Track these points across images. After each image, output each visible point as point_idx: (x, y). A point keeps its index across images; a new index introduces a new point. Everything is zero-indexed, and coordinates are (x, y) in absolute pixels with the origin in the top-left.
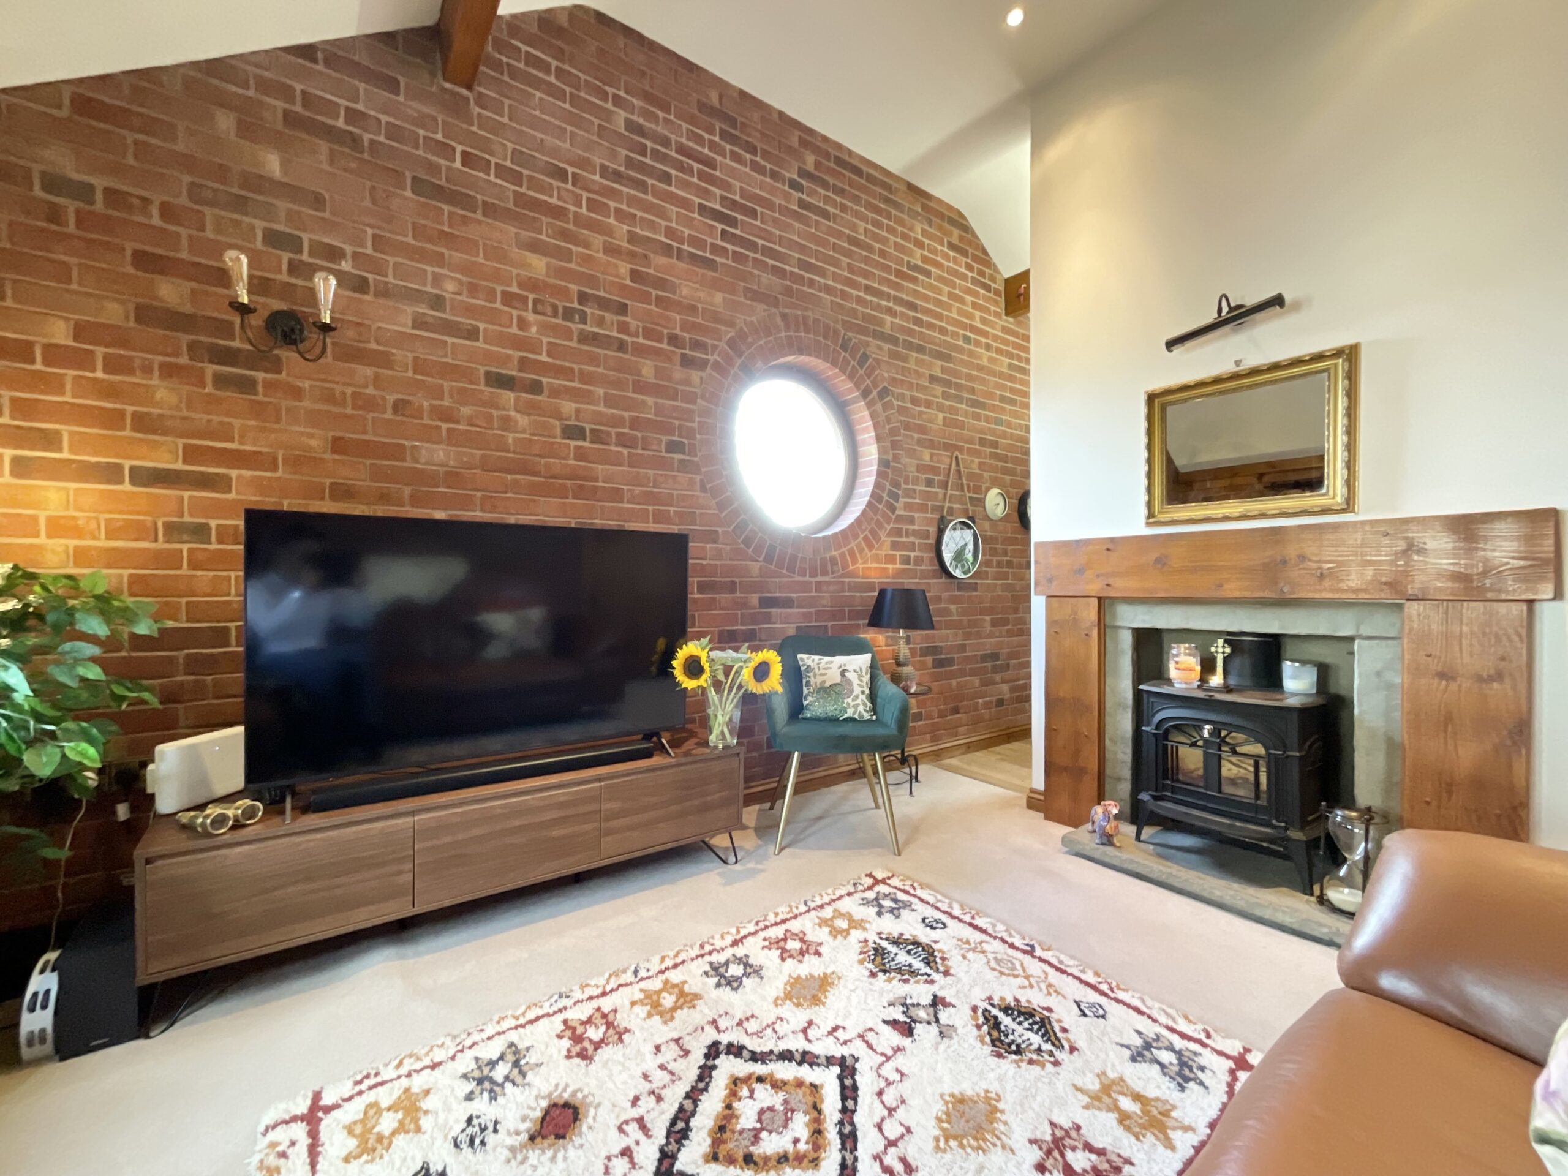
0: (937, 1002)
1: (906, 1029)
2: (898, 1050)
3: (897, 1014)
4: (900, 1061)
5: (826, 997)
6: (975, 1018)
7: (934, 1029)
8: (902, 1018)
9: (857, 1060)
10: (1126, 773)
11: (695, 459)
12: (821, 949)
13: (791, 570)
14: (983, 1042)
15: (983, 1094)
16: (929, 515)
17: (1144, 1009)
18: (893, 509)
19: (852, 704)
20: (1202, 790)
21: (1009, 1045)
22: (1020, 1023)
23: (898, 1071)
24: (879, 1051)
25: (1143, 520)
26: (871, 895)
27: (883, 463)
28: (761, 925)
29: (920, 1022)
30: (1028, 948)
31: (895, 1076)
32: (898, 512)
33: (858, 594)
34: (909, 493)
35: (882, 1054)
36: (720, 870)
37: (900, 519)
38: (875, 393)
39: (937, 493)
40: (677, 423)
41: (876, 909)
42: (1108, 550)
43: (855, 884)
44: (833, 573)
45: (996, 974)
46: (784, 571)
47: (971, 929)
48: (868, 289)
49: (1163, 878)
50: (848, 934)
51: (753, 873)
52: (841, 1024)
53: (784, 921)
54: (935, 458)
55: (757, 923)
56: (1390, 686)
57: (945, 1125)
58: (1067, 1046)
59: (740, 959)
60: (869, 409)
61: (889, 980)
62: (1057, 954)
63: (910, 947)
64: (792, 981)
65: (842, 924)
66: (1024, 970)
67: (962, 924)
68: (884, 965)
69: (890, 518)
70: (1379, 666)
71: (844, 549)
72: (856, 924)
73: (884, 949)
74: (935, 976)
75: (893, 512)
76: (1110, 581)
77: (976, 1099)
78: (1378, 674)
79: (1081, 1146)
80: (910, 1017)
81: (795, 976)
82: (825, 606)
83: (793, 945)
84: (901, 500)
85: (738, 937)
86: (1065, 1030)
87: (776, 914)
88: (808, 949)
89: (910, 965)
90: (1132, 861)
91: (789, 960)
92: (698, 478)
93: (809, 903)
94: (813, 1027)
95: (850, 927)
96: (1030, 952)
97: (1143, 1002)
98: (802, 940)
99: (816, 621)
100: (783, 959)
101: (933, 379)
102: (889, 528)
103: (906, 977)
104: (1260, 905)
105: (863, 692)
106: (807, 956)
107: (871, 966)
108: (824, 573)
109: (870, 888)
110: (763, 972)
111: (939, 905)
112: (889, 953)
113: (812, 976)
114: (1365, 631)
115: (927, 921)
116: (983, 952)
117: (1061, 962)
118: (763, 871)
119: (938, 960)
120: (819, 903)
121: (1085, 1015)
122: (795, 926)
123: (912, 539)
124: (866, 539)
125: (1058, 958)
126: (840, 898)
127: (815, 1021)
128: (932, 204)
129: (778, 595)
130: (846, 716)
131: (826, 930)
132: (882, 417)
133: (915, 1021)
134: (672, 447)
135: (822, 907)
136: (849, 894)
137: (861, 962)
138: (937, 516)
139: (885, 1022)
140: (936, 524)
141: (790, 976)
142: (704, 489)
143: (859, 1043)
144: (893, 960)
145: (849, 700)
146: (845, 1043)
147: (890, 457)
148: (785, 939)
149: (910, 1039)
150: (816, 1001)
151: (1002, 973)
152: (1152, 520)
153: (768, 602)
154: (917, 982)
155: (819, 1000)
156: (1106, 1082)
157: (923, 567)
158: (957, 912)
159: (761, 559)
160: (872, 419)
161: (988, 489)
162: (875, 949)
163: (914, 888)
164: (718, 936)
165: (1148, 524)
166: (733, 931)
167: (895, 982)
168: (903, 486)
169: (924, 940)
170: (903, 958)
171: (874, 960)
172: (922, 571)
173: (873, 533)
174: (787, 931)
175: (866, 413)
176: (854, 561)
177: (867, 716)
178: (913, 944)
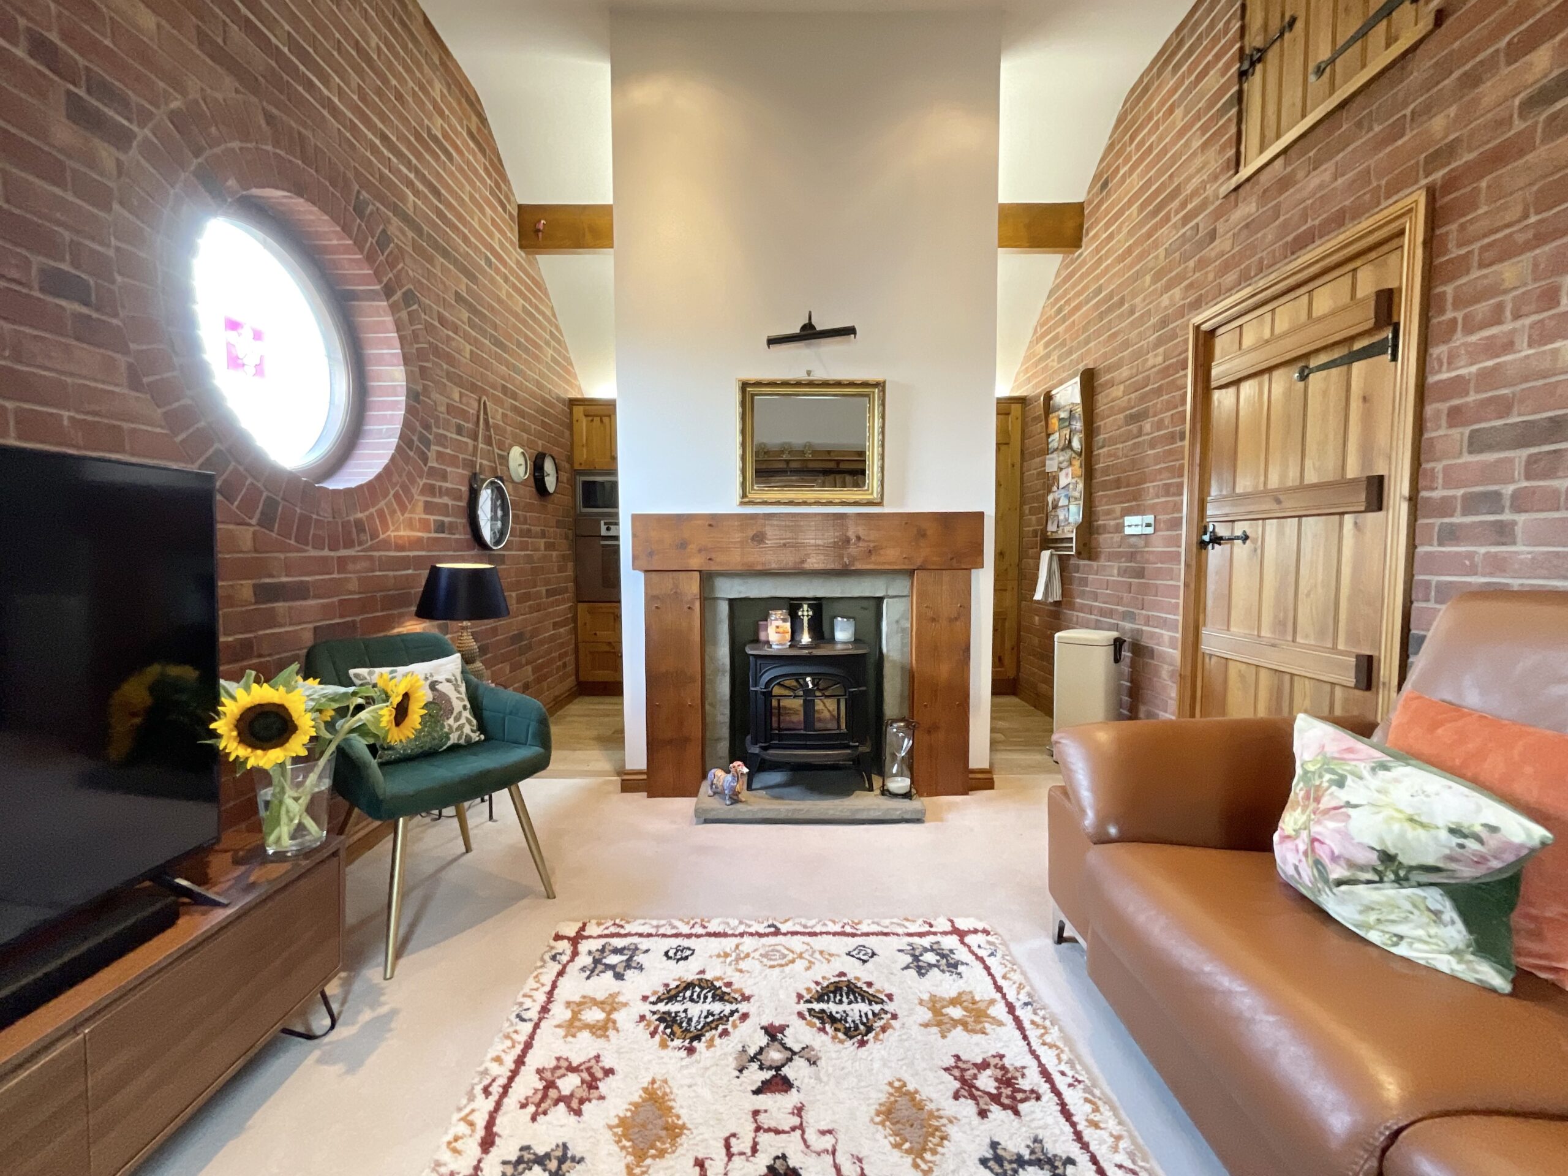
0: (773, 1033)
1: (779, 1084)
2: (799, 1111)
3: (756, 1076)
4: (814, 1120)
5: (678, 1117)
6: (811, 1025)
7: (799, 1062)
8: (768, 1075)
9: (784, 1157)
10: (725, 732)
11: (115, 321)
12: (607, 1063)
13: (302, 539)
14: (841, 1042)
15: (891, 1090)
16: (460, 471)
17: (885, 930)
18: (425, 460)
19: (455, 726)
20: (802, 732)
21: (856, 1028)
22: (841, 1002)
23: (823, 1133)
24: (787, 1129)
25: (738, 500)
26: (584, 960)
27: (414, 397)
28: (496, 1089)
29: (783, 1065)
30: (772, 930)
31: (827, 1142)
32: (430, 464)
33: (391, 573)
34: (441, 440)
35: (793, 1129)
36: (317, 1053)
37: (432, 472)
38: (399, 294)
39: (466, 443)
40: (67, 235)
41: (610, 974)
42: (710, 525)
43: (554, 958)
44: (360, 544)
45: (777, 970)
46: (292, 542)
47: (713, 939)
48: (384, 138)
49: (790, 816)
50: (614, 1022)
51: (382, 1025)
52: (727, 1135)
53: (520, 1062)
54: (464, 400)
55: (486, 1091)
56: (903, 630)
57: (907, 1146)
58: (885, 999)
59: (520, 1161)
60: (393, 314)
61: (711, 1044)
62: (797, 920)
63: (688, 994)
64: (619, 1130)
65: (594, 1015)
66: (793, 952)
67: (702, 939)
68: (687, 1030)
69: (422, 471)
70: (897, 617)
71: (372, 510)
72: (611, 1005)
73: (669, 1013)
74: (743, 1007)
75: (425, 462)
76: (713, 556)
77: (892, 1099)
78: (897, 622)
79: (975, 1071)
80: (770, 1068)
81: (616, 1121)
82: (354, 593)
83: (569, 1084)
84: (434, 448)
85: (480, 1132)
86: (870, 984)
87: (498, 1060)
88: (591, 1075)
89: (710, 1013)
90: (762, 810)
91: (586, 1107)
92: (122, 360)
93: (525, 1015)
94: (707, 1164)
95: (609, 1013)
96: (777, 932)
97: (878, 924)
98: (572, 1069)
99: (341, 616)
100: (578, 1113)
101: (458, 297)
102: (421, 484)
103: (721, 1028)
104: (858, 811)
105: (465, 707)
106: (600, 1084)
107: (678, 1042)
108: (349, 544)
109: (575, 954)
110: (574, 1150)
111: (662, 931)
112: (677, 1013)
113: (636, 1105)
114: (891, 593)
115: (671, 954)
116: (747, 955)
117: (805, 927)
118: (394, 1012)
119: (724, 989)
120: (537, 1008)
121: (864, 961)
122: (539, 1058)
123: (446, 500)
124: (396, 496)
125: (800, 924)
126: (554, 986)
127: (700, 1156)
128: (449, 63)
129: (284, 579)
130: (449, 743)
131: (585, 1035)
132: (408, 332)
133: (778, 1068)
134: (55, 283)
135: (545, 1010)
136: (561, 974)
137: (663, 1045)
138: (467, 473)
139: (757, 1092)
140: (466, 482)
141: (610, 1127)
142: (135, 384)
143: (764, 1138)
144: (690, 1020)
145: (451, 721)
146: (754, 1150)
147: (419, 388)
148: (550, 1085)
149: (794, 1090)
150: (675, 1131)
151: (782, 966)
152: (746, 500)
153: (268, 593)
154: (735, 1026)
155: (675, 1126)
156: (930, 1005)
157: (457, 536)
158: (685, 930)
159: (254, 522)
160: (398, 331)
161: (511, 446)
162: (661, 1020)
163: (622, 927)
164: (446, 1156)
165: (742, 504)
166: (462, 1129)
167: (717, 1041)
168: (435, 430)
169: (690, 977)
170: (696, 1010)
171: (673, 1033)
172: (457, 540)
173: (406, 489)
174: (539, 1071)
175: (389, 319)
176: (386, 528)
177: (476, 737)
178: (686, 988)
